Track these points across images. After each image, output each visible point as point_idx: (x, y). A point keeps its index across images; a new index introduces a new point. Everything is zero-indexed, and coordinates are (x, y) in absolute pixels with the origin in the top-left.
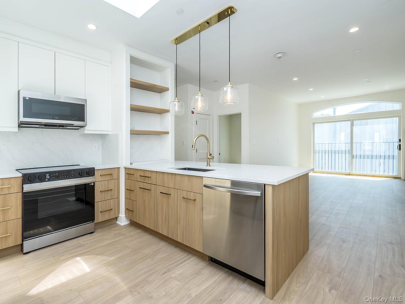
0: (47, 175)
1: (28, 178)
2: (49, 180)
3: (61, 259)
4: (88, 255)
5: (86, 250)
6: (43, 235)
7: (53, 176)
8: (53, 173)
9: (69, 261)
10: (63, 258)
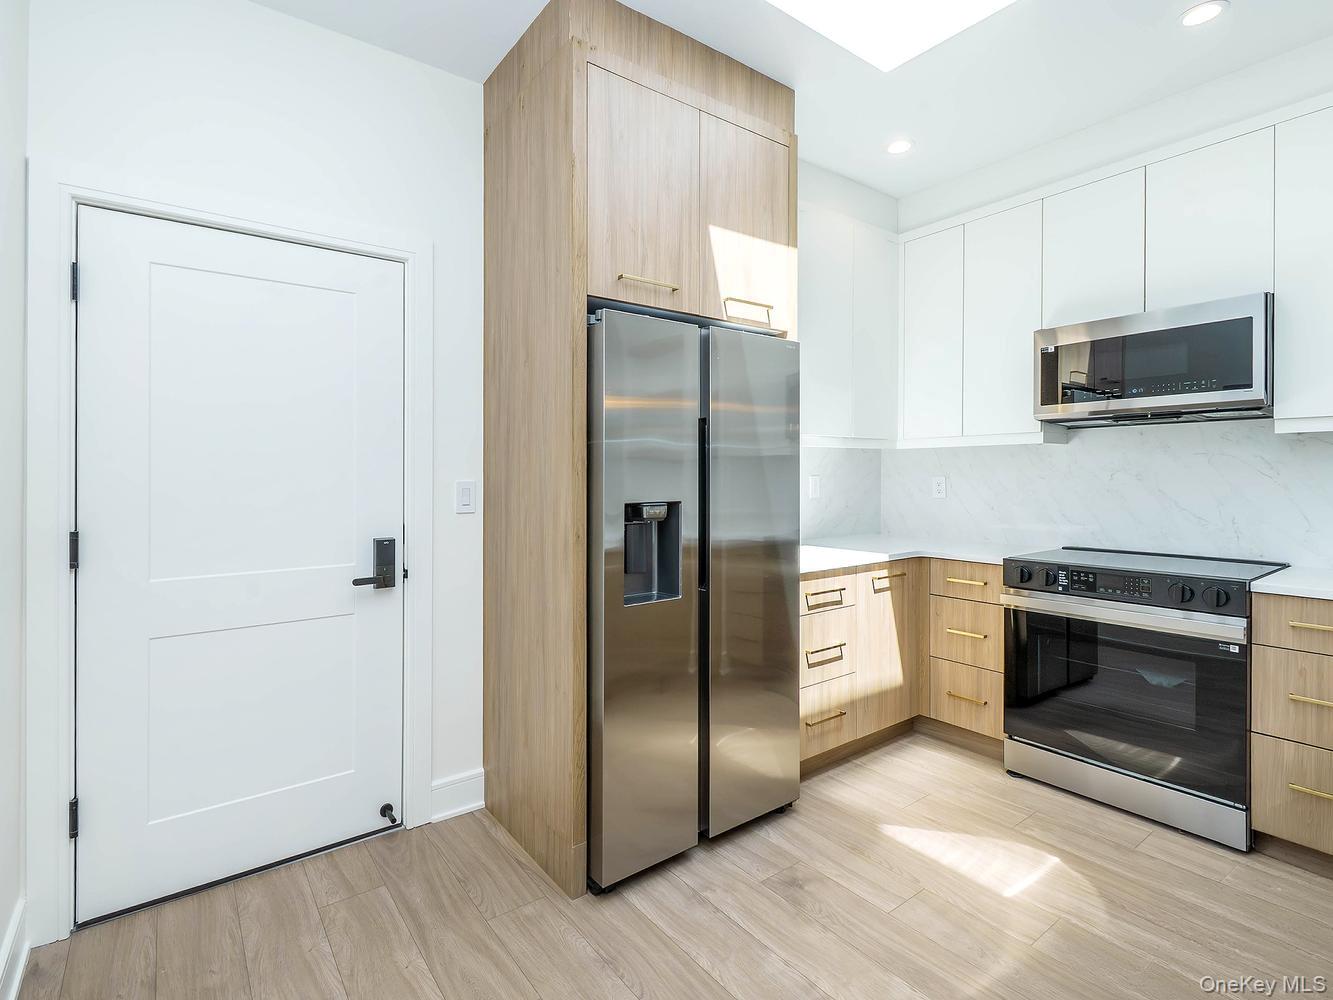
0: (1062, 574)
1: (1021, 574)
2: (1066, 591)
3: (1028, 832)
4: (1083, 873)
5: (1105, 864)
6: (1060, 751)
7: (1079, 581)
8: (1079, 573)
9: (1028, 847)
10: (1036, 833)
